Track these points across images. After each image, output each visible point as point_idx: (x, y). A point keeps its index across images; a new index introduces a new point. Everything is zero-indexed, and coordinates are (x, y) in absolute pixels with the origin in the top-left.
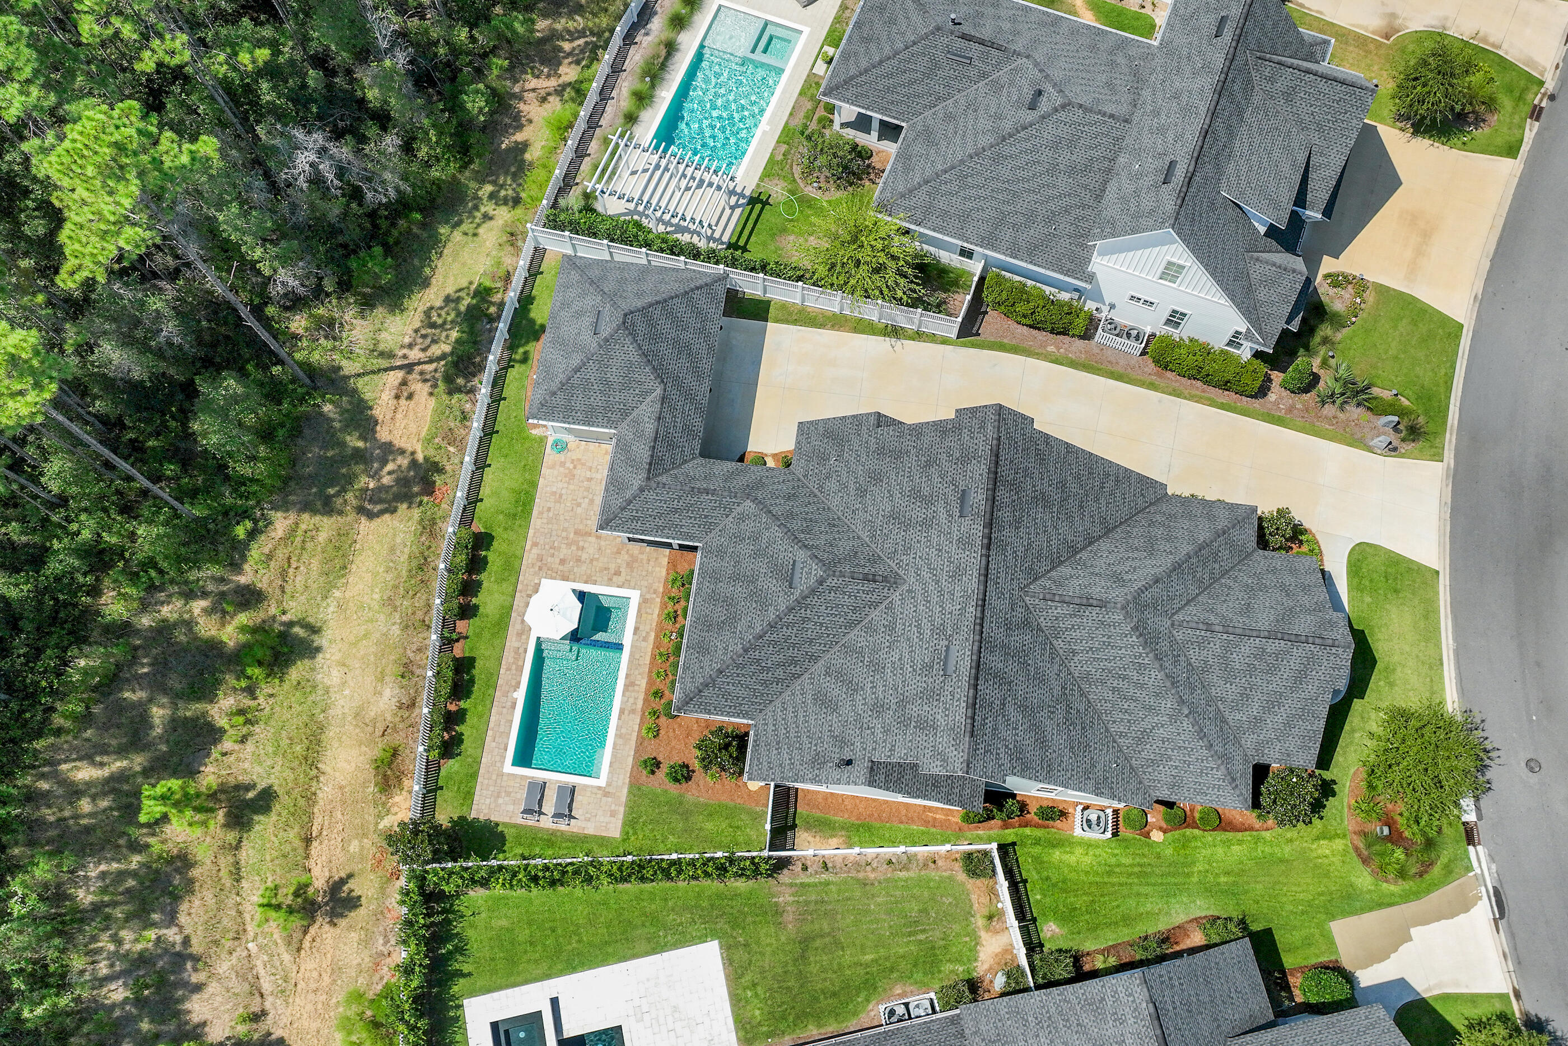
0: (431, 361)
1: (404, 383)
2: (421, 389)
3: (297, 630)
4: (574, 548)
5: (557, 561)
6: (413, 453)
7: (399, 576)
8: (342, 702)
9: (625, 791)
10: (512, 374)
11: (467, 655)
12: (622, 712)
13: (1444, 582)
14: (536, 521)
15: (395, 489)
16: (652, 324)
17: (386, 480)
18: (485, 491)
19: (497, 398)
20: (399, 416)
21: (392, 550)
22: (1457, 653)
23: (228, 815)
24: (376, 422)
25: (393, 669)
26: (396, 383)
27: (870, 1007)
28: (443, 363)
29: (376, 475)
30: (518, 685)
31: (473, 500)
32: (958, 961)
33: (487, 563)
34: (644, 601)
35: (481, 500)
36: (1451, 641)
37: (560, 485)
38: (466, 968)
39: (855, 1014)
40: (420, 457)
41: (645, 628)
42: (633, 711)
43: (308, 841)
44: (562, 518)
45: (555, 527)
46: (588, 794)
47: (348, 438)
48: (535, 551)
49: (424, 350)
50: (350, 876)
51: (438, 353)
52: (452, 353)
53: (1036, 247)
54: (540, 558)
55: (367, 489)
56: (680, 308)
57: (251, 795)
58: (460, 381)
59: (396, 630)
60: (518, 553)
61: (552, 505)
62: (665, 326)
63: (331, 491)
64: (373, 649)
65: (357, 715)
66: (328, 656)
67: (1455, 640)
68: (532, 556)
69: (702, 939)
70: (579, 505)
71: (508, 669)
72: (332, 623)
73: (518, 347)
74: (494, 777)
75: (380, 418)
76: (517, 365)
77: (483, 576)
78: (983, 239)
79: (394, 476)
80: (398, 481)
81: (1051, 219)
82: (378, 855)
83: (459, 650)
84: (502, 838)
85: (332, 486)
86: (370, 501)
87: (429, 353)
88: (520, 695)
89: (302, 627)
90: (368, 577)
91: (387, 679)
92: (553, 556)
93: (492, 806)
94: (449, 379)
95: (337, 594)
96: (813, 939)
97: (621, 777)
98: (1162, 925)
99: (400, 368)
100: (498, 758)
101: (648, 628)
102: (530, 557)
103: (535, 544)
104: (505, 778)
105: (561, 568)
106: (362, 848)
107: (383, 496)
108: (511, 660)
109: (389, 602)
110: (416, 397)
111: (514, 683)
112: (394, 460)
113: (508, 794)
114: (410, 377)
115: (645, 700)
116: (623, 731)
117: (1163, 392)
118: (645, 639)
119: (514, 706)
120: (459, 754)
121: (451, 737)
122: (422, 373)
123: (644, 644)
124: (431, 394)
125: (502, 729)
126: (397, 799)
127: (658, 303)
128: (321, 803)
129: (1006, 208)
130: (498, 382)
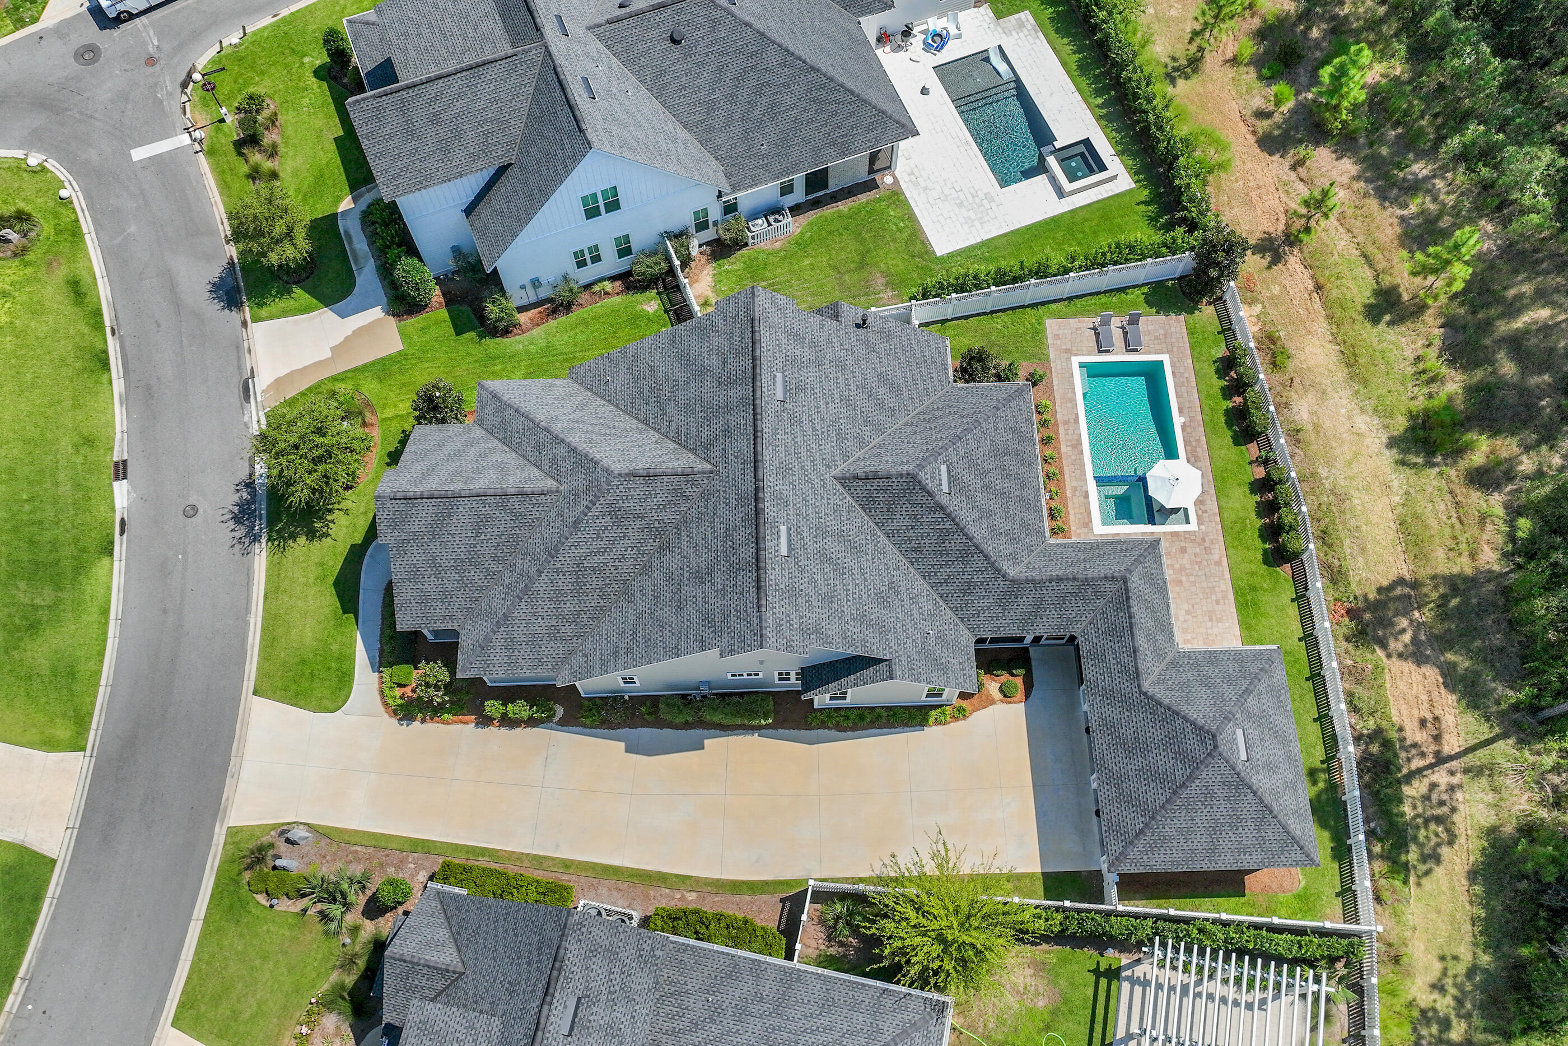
0: (1419, 771)
1: (1437, 738)
2: (1414, 734)
3: (1420, 460)
4: (1177, 566)
5: (1188, 550)
6: (1389, 656)
7: (1344, 523)
8: (1344, 401)
9: (1052, 357)
10: (1320, 753)
11: (1243, 448)
12: (1076, 420)
13: (249, 684)
14: (1226, 586)
15: (1390, 614)
17: (1404, 623)
18: (1293, 610)
19: (1324, 719)
20: (1424, 697)
21: (1363, 550)
22: (248, 611)
23: (1400, 296)
24: (1446, 685)
25: (1309, 435)
26: (1446, 737)
27: (799, 230)
28: (1405, 771)
29: (1419, 626)
30: (1184, 428)
31: (1301, 598)
33: (1261, 536)
34: (1088, 524)
35: (1293, 600)
36: (252, 621)
37: (1215, 631)
38: (1143, 207)
39: (811, 224)
40: (1380, 653)
41: (1078, 499)
42: (1066, 423)
43: (1319, 287)
44: (1201, 596)
45: (1204, 585)
46: (1084, 349)
47: (1467, 664)
48: (1216, 557)
49: (1433, 786)
50: (1269, 268)
51: (1416, 783)
52: (1399, 782)
53: (729, 976)
54: (1208, 550)
55: (1419, 608)
57: (1387, 318)
58: (1375, 748)
59: (1323, 472)
60: (1231, 552)
61: (1216, 607)
63: (1454, 602)
64: (1337, 452)
65: (1324, 392)
66: (1377, 440)
67: (247, 623)
68: (1217, 551)
69: (951, 255)
70: (1188, 612)
71: (1198, 441)
72: (1388, 471)
73: (1326, 790)
74: (1175, 349)
75: (1443, 691)
76: (1318, 765)
77: (1259, 523)
78: (799, 980)
79: (1398, 628)
80: (1392, 624)
81: (716, 1012)
82: (1252, 285)
83: (1253, 450)
84: (1149, 303)
85: (1457, 607)
86: (1409, 597)
87: (1426, 782)
88: (1178, 421)
89: (1416, 464)
90: (1375, 519)
91: (1310, 427)
92: (1196, 555)
93: (1167, 327)
94: (1387, 744)
95: (1397, 499)
96: (856, 268)
97: (1059, 367)
98: (552, 323)
99: (1451, 758)
100: (1178, 364)
101: (1075, 500)
102: (1218, 551)
103: (1218, 563)
104: (1165, 349)
105: (1183, 544)
106: (1268, 289)
107: (1400, 606)
108: (1199, 449)
109: (1342, 498)
110: (1416, 724)
111: (1188, 430)
112: (1406, 646)
113: (1157, 338)
114: (1433, 748)
115: (1057, 434)
116: (1069, 405)
117: (553, 859)
118: (1075, 489)
119: (1181, 411)
120: (1214, 362)
121: (1228, 374)
122: (1423, 755)
123: (1075, 484)
124: (1401, 729)
125: (1184, 389)
126: (1255, 329)
128: (1321, 319)
130: (1331, 742)
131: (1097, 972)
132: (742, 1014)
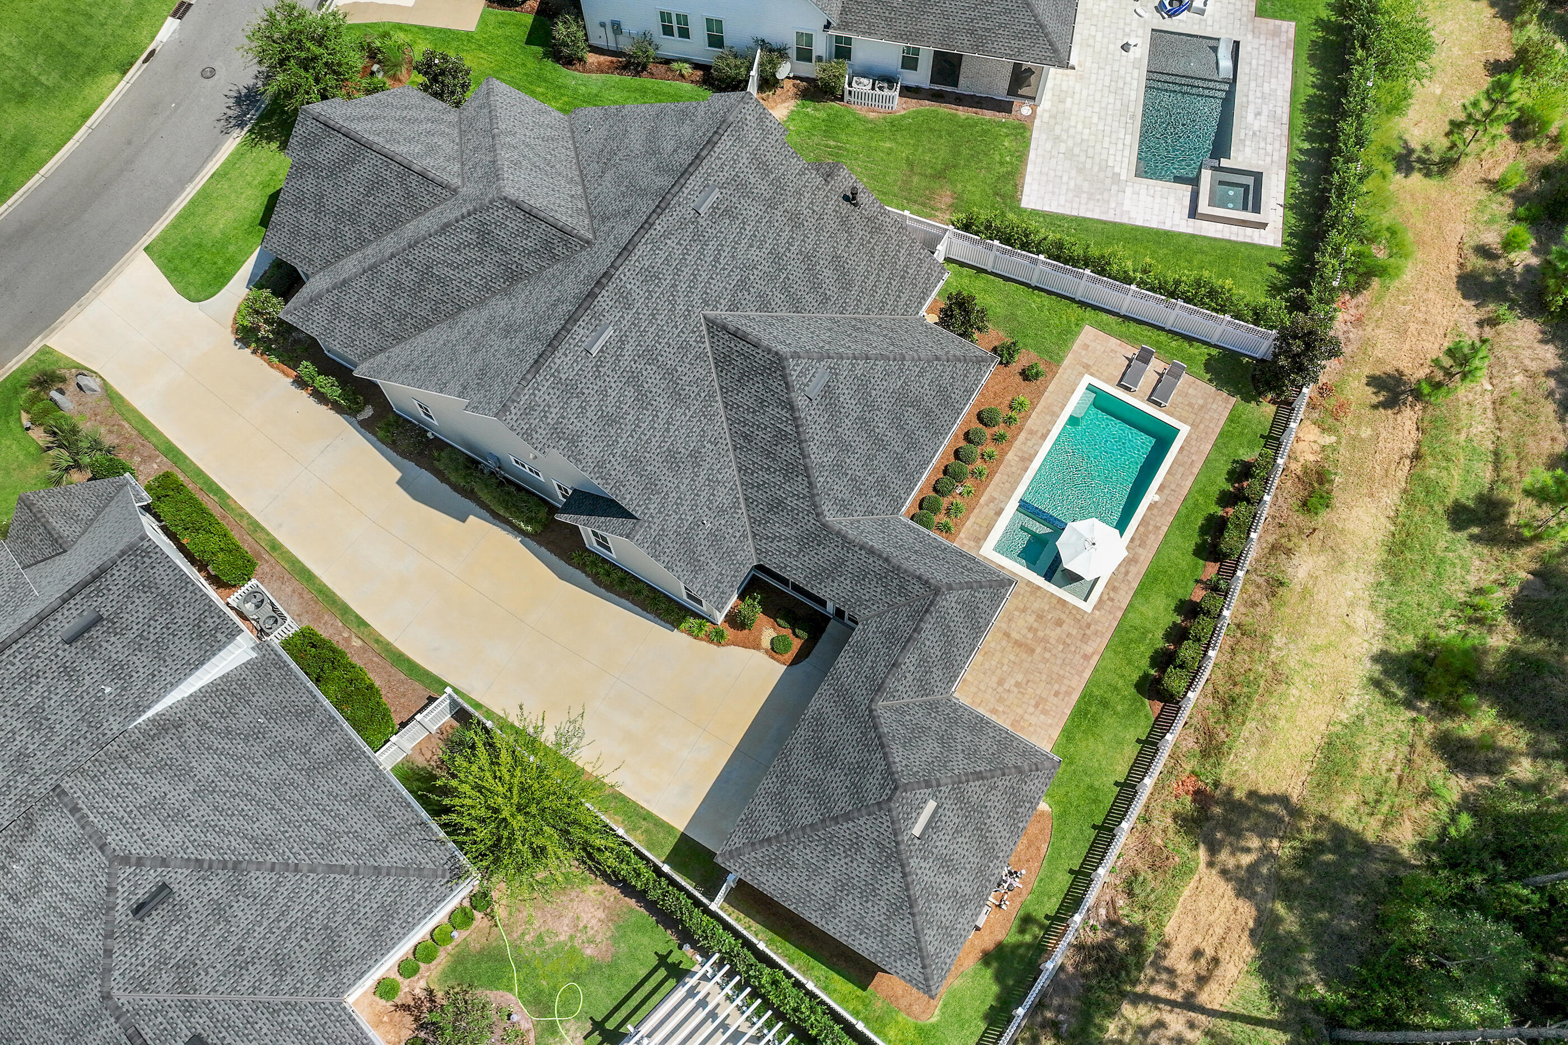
0: (1156, 1000)
1: (1202, 980)
2: (1178, 959)
3: (1401, 694)
4: (1040, 634)
5: (1065, 626)
6: (1210, 864)
7: (1262, 704)
8: (1358, 585)
9: (1066, 362)
10: (1051, 906)
11: (1201, 562)
12: (1044, 437)
13: (147, 240)
14: (1077, 685)
15: (1246, 825)
16: (856, 790)
17: (1255, 843)
18: (1131, 751)
19: (1082, 877)
20: (1219, 931)
21: (1264, 743)
22: (191, 179)
23: (1505, 515)
24: (1252, 933)
25: (1290, 595)
26: (1213, 985)
27: (903, 112)
28: (1139, 989)
29: (1268, 856)
30: (1151, 507)
31: (1149, 746)
32: (807, 115)
33: (1152, 658)
34: (979, 540)
35: (1138, 741)
36: (188, 190)
37: (1033, 720)
38: (1273, 271)
39: (918, 112)
40: (1202, 854)
41: (989, 511)
42: (1032, 432)
43: (1417, 456)
44: (1044, 677)
45: (1056, 669)
46: (1105, 374)
47: (1295, 928)
48: (1089, 650)
49: (1160, 1024)
50: (1375, 407)
51: (1142, 1009)
52: (1123, 995)
53: (297, 715)
54: (1085, 638)
55: (1281, 839)
56: (806, 813)
57: (1475, 530)
58: (1122, 945)
59: (1279, 640)
60: (1110, 654)
61: (1052, 699)
62: (837, 783)
63: (1329, 857)
64: (1310, 630)
65: (1341, 563)
66: (1366, 645)
67: (183, 189)
68: (1095, 645)
69: (1034, 213)
70: (1018, 684)
71: (1158, 528)
72: (1355, 682)
73: (1029, 946)
74: (1202, 426)
75: (1245, 938)
76: (1040, 917)
77: (1160, 644)
78: (355, 761)
79: (1243, 843)
80: (1239, 835)
81: (257, 734)
82: (1342, 414)
83: (1210, 570)
84: (1208, 366)
85: (1327, 864)
86: (1281, 820)
87: (1156, 1015)
88: (1151, 495)
89: (1395, 695)
90: (1301, 720)
91: (1298, 588)
92: (1069, 635)
93: (1210, 400)
94: (1138, 949)
95: (1344, 717)
96: (931, 176)
97: (1065, 376)
98: (616, 77)
99: (1203, 1010)
100: (1193, 443)
101: (985, 510)
102: (1097, 646)
103: (1086, 657)
104: (1191, 421)
105: (1064, 617)
106: (1358, 427)
107: (1262, 822)
108: (1152, 537)
109: (1279, 677)
110: (1189, 951)
111: (1155, 511)
112: (1238, 867)
113: (1190, 405)
114: (1190, 986)
115: (1014, 437)
116: (1049, 418)
117: (268, 534)
118: (992, 499)
119: (1161, 488)
120: (1234, 461)
121: (1240, 481)
122: (1173, 986)
123: (995, 495)
124: (1167, 945)
125: (1181, 469)
126: (1312, 458)
127: (835, 820)
128: (1396, 490)
129: (299, 778)
130: (1072, 902)
131: (662, 960)
132: (278, 751)
